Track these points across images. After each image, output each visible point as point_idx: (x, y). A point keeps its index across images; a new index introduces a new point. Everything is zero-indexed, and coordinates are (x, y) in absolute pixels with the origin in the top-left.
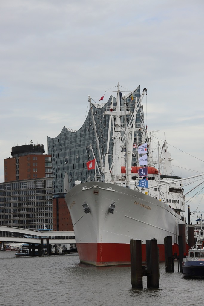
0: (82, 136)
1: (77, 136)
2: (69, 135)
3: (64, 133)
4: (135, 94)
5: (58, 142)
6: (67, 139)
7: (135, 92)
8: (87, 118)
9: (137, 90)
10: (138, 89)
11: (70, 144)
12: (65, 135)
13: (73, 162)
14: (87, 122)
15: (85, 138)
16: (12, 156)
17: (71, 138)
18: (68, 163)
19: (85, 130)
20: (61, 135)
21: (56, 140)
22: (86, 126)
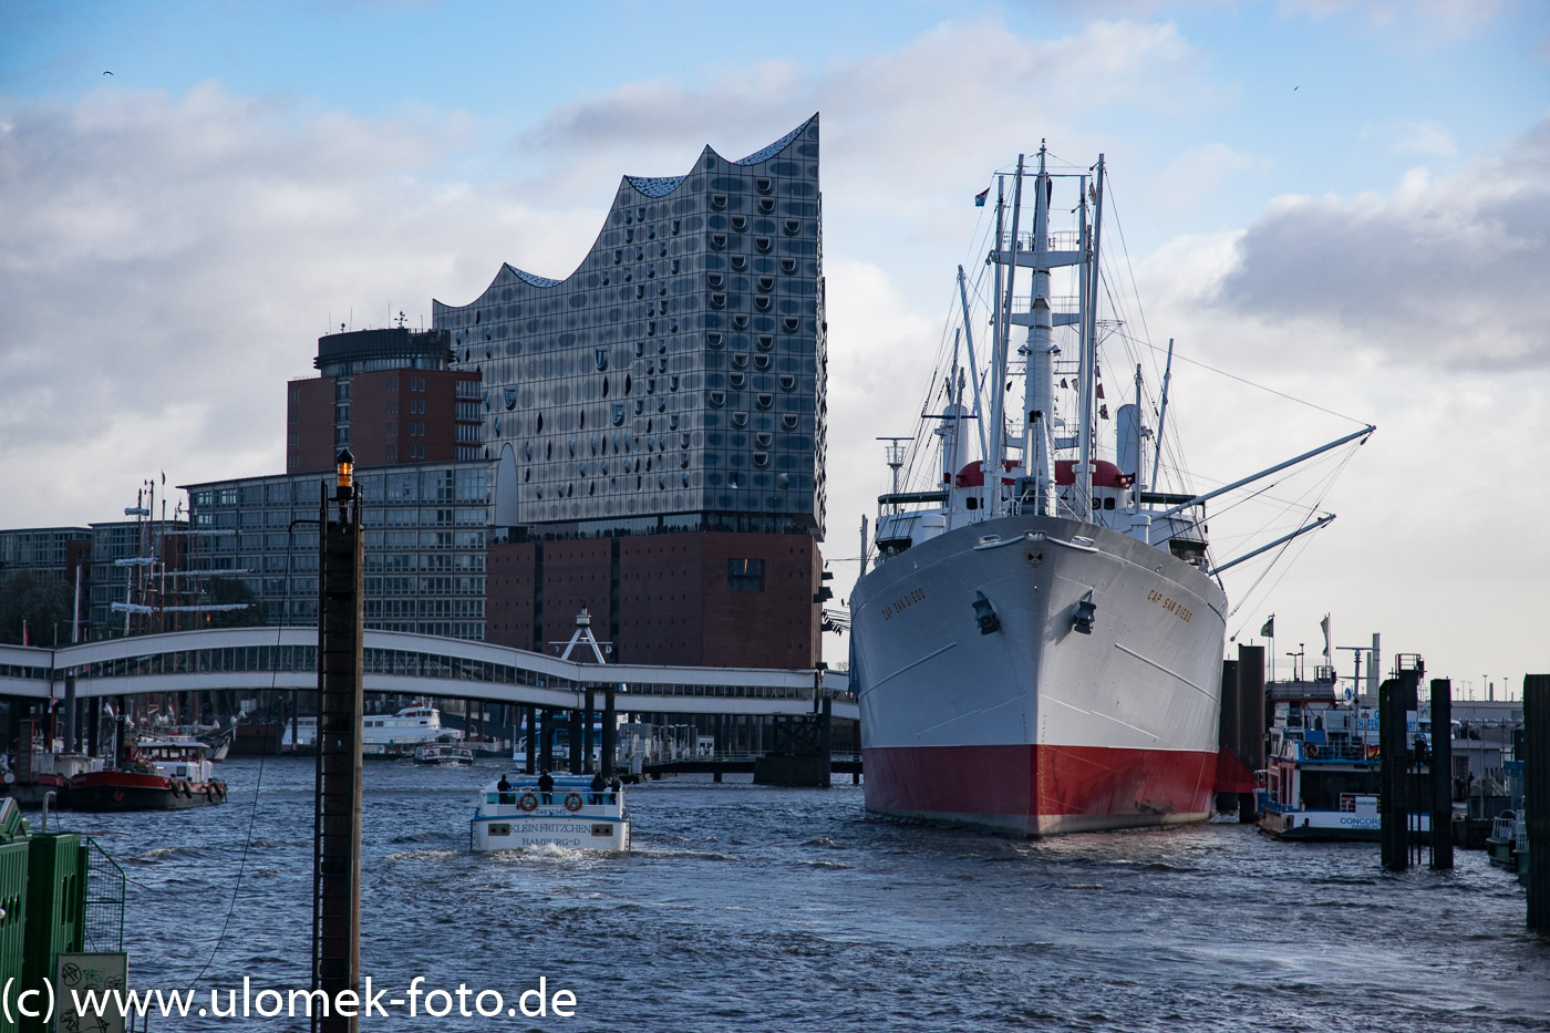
0: (577, 301)
1: (556, 304)
2: (522, 299)
3: (502, 289)
4: (798, 144)
5: (477, 322)
6: (515, 312)
7: (801, 137)
8: (604, 234)
9: (806, 131)
10: (812, 124)
11: (527, 334)
12: (507, 295)
13: (538, 403)
14: (604, 247)
15: (592, 311)
16: (319, 371)
17: (531, 311)
18: (519, 406)
19: (593, 281)
20: (489, 295)
21: (468, 315)
22: (596, 262)
